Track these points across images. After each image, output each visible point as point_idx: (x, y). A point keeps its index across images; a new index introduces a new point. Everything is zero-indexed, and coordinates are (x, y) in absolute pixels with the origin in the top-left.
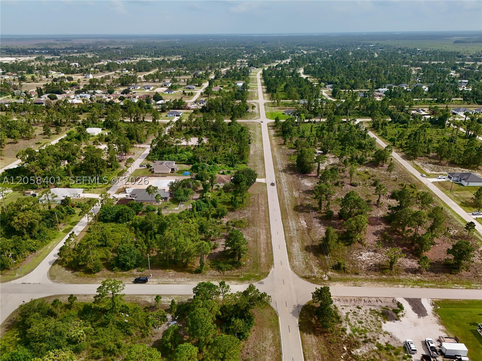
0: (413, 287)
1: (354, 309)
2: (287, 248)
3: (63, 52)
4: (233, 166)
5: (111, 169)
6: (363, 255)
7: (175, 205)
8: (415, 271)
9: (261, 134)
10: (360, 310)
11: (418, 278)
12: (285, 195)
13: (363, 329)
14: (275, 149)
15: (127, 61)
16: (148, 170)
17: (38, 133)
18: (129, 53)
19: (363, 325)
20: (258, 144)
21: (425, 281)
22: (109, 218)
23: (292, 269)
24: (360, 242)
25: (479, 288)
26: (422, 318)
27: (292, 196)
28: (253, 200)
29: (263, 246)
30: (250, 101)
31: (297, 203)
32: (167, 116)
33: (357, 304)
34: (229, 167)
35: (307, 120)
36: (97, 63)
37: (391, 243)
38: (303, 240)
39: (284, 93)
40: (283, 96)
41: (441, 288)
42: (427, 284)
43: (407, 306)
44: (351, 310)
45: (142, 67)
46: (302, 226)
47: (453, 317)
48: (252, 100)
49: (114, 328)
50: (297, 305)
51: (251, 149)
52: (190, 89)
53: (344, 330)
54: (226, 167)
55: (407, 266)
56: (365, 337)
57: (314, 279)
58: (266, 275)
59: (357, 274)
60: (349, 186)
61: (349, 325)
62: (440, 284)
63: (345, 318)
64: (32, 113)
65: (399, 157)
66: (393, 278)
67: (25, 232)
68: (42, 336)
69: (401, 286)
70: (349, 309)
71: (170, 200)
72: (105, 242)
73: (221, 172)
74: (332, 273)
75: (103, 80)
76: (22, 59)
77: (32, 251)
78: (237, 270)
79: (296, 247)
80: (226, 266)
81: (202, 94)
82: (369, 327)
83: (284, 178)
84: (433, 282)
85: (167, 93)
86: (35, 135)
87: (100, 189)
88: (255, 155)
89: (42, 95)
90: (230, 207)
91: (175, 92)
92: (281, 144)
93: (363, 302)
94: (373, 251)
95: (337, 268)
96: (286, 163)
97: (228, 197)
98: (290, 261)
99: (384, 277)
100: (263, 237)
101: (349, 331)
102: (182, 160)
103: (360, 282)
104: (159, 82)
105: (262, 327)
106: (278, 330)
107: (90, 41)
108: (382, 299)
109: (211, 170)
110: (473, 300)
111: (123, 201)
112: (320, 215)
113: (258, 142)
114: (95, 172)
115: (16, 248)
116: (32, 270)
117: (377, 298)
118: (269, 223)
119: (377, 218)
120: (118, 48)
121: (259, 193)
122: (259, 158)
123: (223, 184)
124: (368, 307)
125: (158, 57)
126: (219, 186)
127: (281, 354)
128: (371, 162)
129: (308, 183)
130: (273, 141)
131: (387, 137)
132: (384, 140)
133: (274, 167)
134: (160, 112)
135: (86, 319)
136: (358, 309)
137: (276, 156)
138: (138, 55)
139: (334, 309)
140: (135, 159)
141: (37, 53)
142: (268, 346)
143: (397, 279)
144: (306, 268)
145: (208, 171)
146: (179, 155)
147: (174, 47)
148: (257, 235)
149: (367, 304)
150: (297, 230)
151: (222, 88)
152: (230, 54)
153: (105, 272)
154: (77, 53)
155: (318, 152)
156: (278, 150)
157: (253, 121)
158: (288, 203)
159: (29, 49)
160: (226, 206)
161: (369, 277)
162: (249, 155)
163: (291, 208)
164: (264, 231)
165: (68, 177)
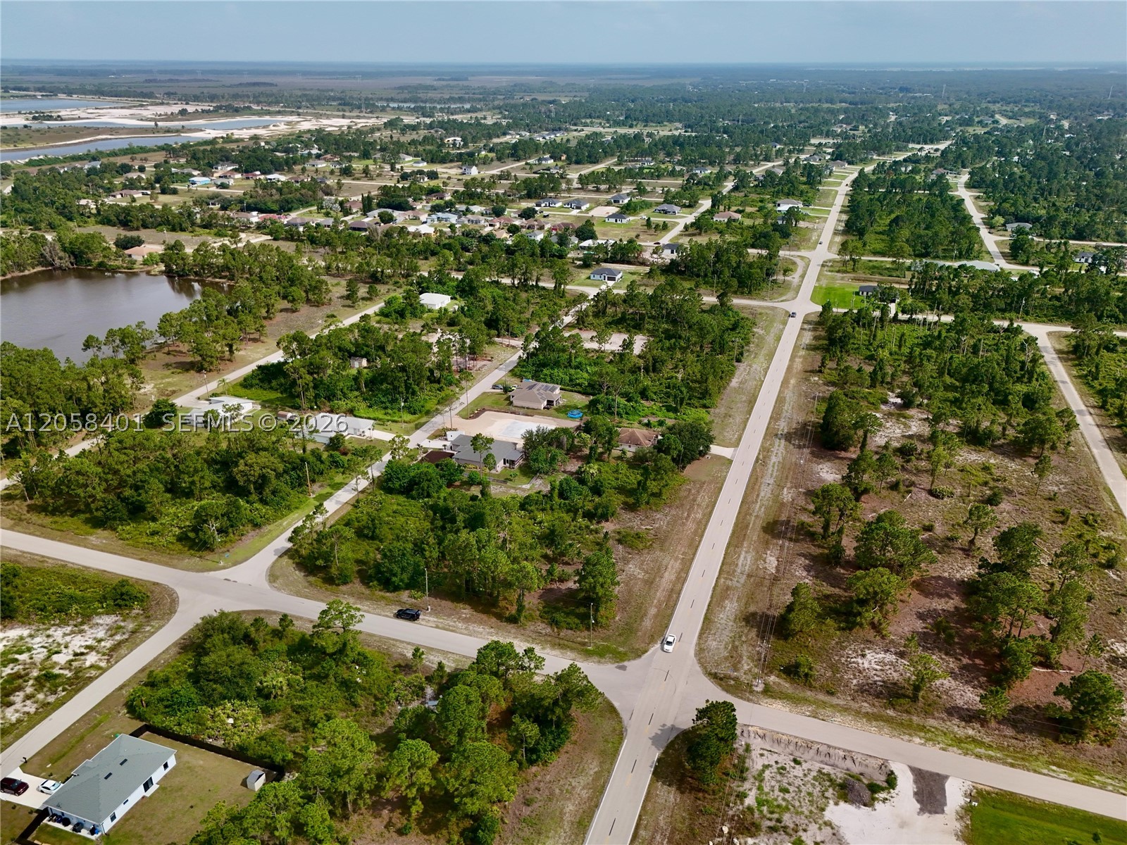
0: (944, 749)
1: (786, 760)
2: (708, 610)
3: (442, 110)
4: (675, 410)
5: (437, 386)
6: (869, 656)
7: (525, 479)
8: (969, 716)
9: (778, 339)
10: (797, 766)
11: (970, 732)
12: (762, 494)
13: (784, 804)
14: (793, 381)
15: (559, 137)
16: (505, 396)
17: (338, 295)
18: (574, 116)
19: (787, 796)
20: (757, 366)
21: (981, 744)
22: (397, 485)
23: (696, 655)
24: (875, 627)
25: (1110, 788)
26: (927, 815)
27: (776, 497)
28: (686, 494)
29: (660, 594)
30: (792, 253)
31: (779, 516)
32: (589, 278)
33: (797, 754)
34: (668, 411)
35: (906, 317)
36: (498, 137)
37: (950, 645)
38: (751, 598)
39: (884, 237)
40: (879, 246)
41: (1012, 765)
42: (982, 751)
43: (906, 783)
44: (777, 762)
45: (587, 152)
46: (766, 568)
47: (1002, 831)
48: (799, 249)
49: (334, 688)
50: (669, 724)
51: (737, 373)
52: (666, 212)
53: (742, 796)
54: (661, 410)
55: (960, 703)
56: (779, 821)
57: (732, 682)
58: (638, 654)
59: (831, 693)
60: (924, 495)
61: (758, 789)
62: (1015, 758)
63: (755, 773)
64: (339, 250)
65: (1101, 437)
66: (911, 720)
67: (252, 490)
68: (217, 672)
69: (917, 740)
70: (775, 757)
71: (520, 467)
72: (374, 532)
73: (646, 421)
74: (777, 680)
75: (494, 180)
76: (362, 123)
77: (256, 526)
78: (586, 633)
79: (731, 608)
80: (569, 620)
81: (686, 228)
82: (797, 804)
83: (780, 454)
84: (1000, 748)
85: (613, 220)
86: (330, 299)
87: (404, 425)
88: (739, 390)
89: (370, 210)
90: (631, 500)
91: (631, 218)
92: (811, 371)
93: (812, 752)
94: (896, 654)
95: (791, 671)
96: (801, 418)
97: (633, 478)
98: (700, 637)
99: (891, 712)
100: (669, 576)
101: (750, 801)
102: (577, 385)
103: (828, 711)
104: (608, 191)
105: (585, 749)
106: (612, 763)
108: (860, 756)
109: (627, 413)
110: (1075, 810)
111: (435, 457)
112: (816, 551)
113: (761, 358)
114: (402, 389)
115: (228, 517)
116: (246, 559)
117: (849, 751)
118: (696, 550)
119: (948, 582)
120: (551, 102)
121: (707, 479)
122: (744, 399)
123: (633, 449)
124: (817, 766)
125: (631, 126)
126: (624, 453)
127: (597, 806)
128: (1015, 442)
129: (829, 473)
130: (798, 360)
131: (1096, 384)
132: (1085, 389)
133: (769, 423)
134: (580, 267)
135: (299, 661)
136: (793, 764)
137: (787, 398)
138: (588, 121)
139: (741, 751)
140: (490, 371)
141: (393, 109)
142: (580, 785)
143: (918, 725)
144: (726, 658)
145: (619, 414)
146: (572, 371)
147: (675, 100)
148: (659, 569)
149: (818, 758)
150: (749, 576)
151: (738, 216)
152: (800, 122)
153: (357, 586)
154: (469, 111)
155: (892, 400)
156: (798, 384)
157: (775, 305)
158: (760, 512)
159: (381, 99)
160: (622, 498)
161: (855, 705)
162: (725, 388)
163: (760, 523)
164: (677, 565)
165: (357, 393)
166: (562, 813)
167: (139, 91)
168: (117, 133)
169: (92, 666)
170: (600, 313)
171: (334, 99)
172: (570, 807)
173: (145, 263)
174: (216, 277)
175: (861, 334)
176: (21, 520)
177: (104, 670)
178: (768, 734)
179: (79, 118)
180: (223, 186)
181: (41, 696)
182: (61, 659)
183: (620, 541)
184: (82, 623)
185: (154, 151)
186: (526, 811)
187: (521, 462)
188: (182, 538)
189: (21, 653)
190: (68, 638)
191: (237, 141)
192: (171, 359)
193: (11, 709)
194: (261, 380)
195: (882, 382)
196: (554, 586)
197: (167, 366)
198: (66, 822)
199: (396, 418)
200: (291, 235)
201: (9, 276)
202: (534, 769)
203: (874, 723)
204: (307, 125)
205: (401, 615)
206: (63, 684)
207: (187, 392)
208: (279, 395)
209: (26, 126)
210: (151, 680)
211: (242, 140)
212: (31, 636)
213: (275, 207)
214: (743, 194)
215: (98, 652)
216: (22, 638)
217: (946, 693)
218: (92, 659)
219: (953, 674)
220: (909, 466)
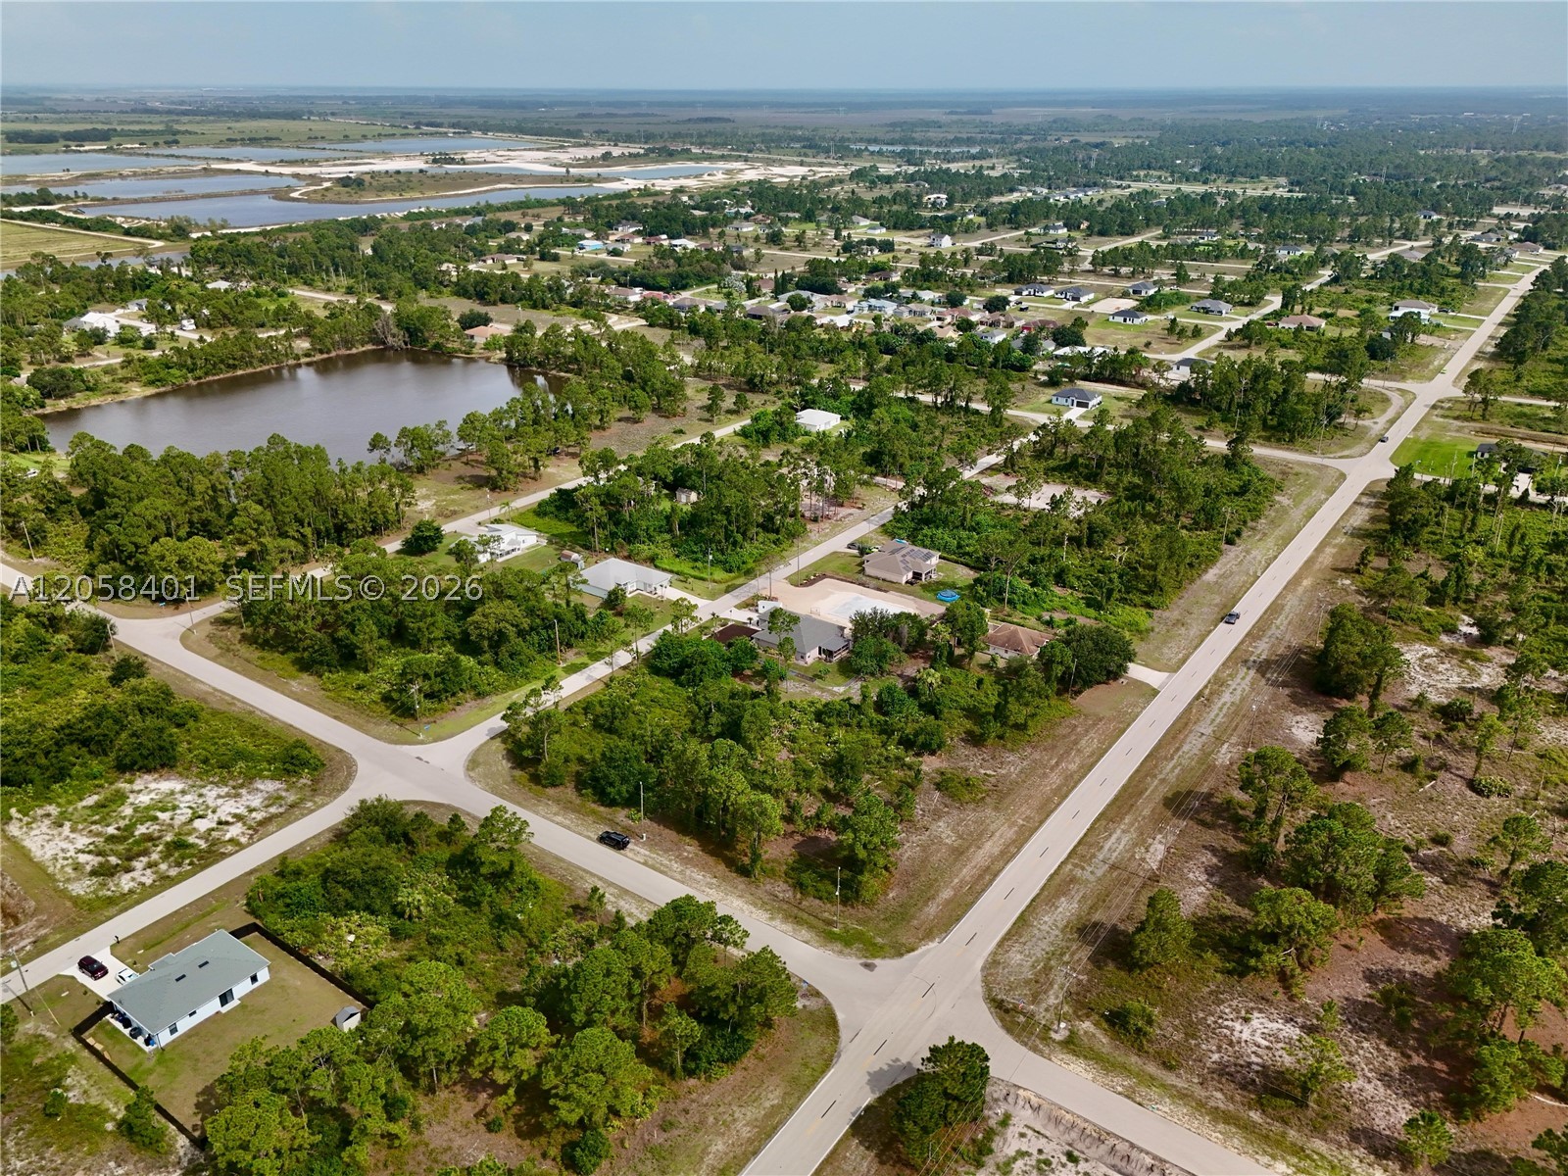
1: (1054, 1150)
2: (1028, 907)
3: (937, 156)
4: (1099, 607)
5: (773, 536)
6: (1255, 1023)
7: (840, 679)
8: (1386, 1149)
9: (1311, 515)
10: (1070, 1165)
12: (1186, 748)
14: (1306, 583)
15: (1091, 195)
16: (859, 560)
17: (696, 404)
20: (1258, 554)
22: (666, 665)
23: (982, 970)
24: (1284, 978)
27: (1206, 755)
28: (1065, 731)
29: (967, 872)
30: (1388, 384)
31: (1199, 785)
32: (1050, 401)
33: (1078, 1146)
34: (1088, 605)
36: (1002, 194)
37: (1402, 1030)
38: (1103, 900)
40: (1544, 382)
44: (1040, 1151)
45: (1119, 219)
46: (1143, 860)
48: (1403, 378)
49: (484, 920)
50: (904, 1060)
51: (1223, 560)
52: (1207, 311)
54: (1077, 604)
55: (1380, 1123)
57: (1022, 1019)
58: (900, 950)
59: (1168, 1067)
60: (1458, 786)
63: (1001, 1160)
64: (723, 343)
66: (1284, 1135)
67: (486, 648)
69: (1281, 1167)
70: (1042, 1143)
71: (839, 661)
72: (611, 723)
73: (1046, 617)
74: (1092, 1029)
75: (969, 255)
76: (823, 172)
77: (480, 695)
78: (839, 908)
79: (1067, 909)
80: (820, 885)
81: (1229, 336)
83: (1239, 692)
85: (1120, 319)
86: (684, 410)
87: (711, 585)
88: (1215, 586)
89: (784, 292)
90: (978, 730)
91: (1150, 317)
92: (1344, 571)
93: (1103, 1149)
94: (1302, 1027)
95: (1117, 1021)
96: (1297, 640)
98: (1000, 944)
99: (1255, 1116)
100: (991, 847)
102: (966, 553)
103: (1154, 1093)
104: (1132, 275)
105: (772, 1070)
106: (801, 1099)
107: (1040, 115)
108: (1175, 1172)
109: (1024, 603)
111: (733, 633)
112: (1235, 846)
113: (1270, 542)
115: (442, 678)
116: (452, 736)
117: (1162, 1161)
118: (1048, 816)
119: (1442, 931)
120: (1096, 146)
121: (1108, 714)
122: (1217, 601)
123: (1010, 656)
124: (1102, 1170)
125: (1205, 182)
126: (994, 657)
127: (755, 1153)
129: (1305, 730)
130: (1330, 550)
133: (1241, 642)
134: (1044, 385)
135: (457, 877)
136: (1064, 1159)
137: (1287, 609)
138: (1142, 173)
139: (992, 1123)
140: (856, 522)
141: (872, 153)
143: (1294, 1144)
144: (1027, 982)
145: (1010, 602)
146: (964, 534)
147: (1292, 143)
148: (981, 835)
149: (1110, 1160)
150: (1113, 867)
151: (1323, 323)
152: (1487, 181)
153: (569, 792)
154: (974, 157)
155: (1465, 629)
156: (1315, 588)
157: (1326, 462)
158: (1171, 772)
159: (861, 140)
160: (968, 724)
161: (1200, 1093)
162: (1192, 581)
163: (1164, 791)
164: (1010, 834)
165: (667, 536)
166: (705, 1152)
167: (565, 128)
168: (521, 182)
169: (231, 840)
170: (1041, 452)
171: (798, 139)
172: (719, 1146)
173: (487, 347)
174: (561, 370)
175: (1451, 518)
176: (228, 650)
177: (241, 847)
178: (1045, 1106)
179: (485, 162)
180: (615, 253)
181: (163, 867)
182: (201, 825)
183: (938, 786)
184: (242, 786)
185: (553, 205)
186: (658, 1138)
187: (844, 654)
188: (386, 698)
189: (163, 810)
190: (220, 801)
191: (656, 194)
192: (469, 471)
193: (128, 876)
194: (558, 508)
195: (1456, 600)
196: (823, 834)
197: (460, 478)
198: (127, 1023)
199: (704, 575)
200: (670, 321)
201: (333, 354)
202: (692, 1082)
203: (1221, 1126)
204: (751, 175)
205: (607, 840)
206: (194, 856)
207: (470, 514)
208: (575, 529)
209: (421, 171)
210: (284, 868)
211: (662, 193)
212: (183, 792)
213: (665, 283)
214: (1342, 289)
215: (244, 824)
216: (172, 793)
217: (1363, 1103)
218: (235, 831)
219: (1385, 1077)
220: (1451, 738)
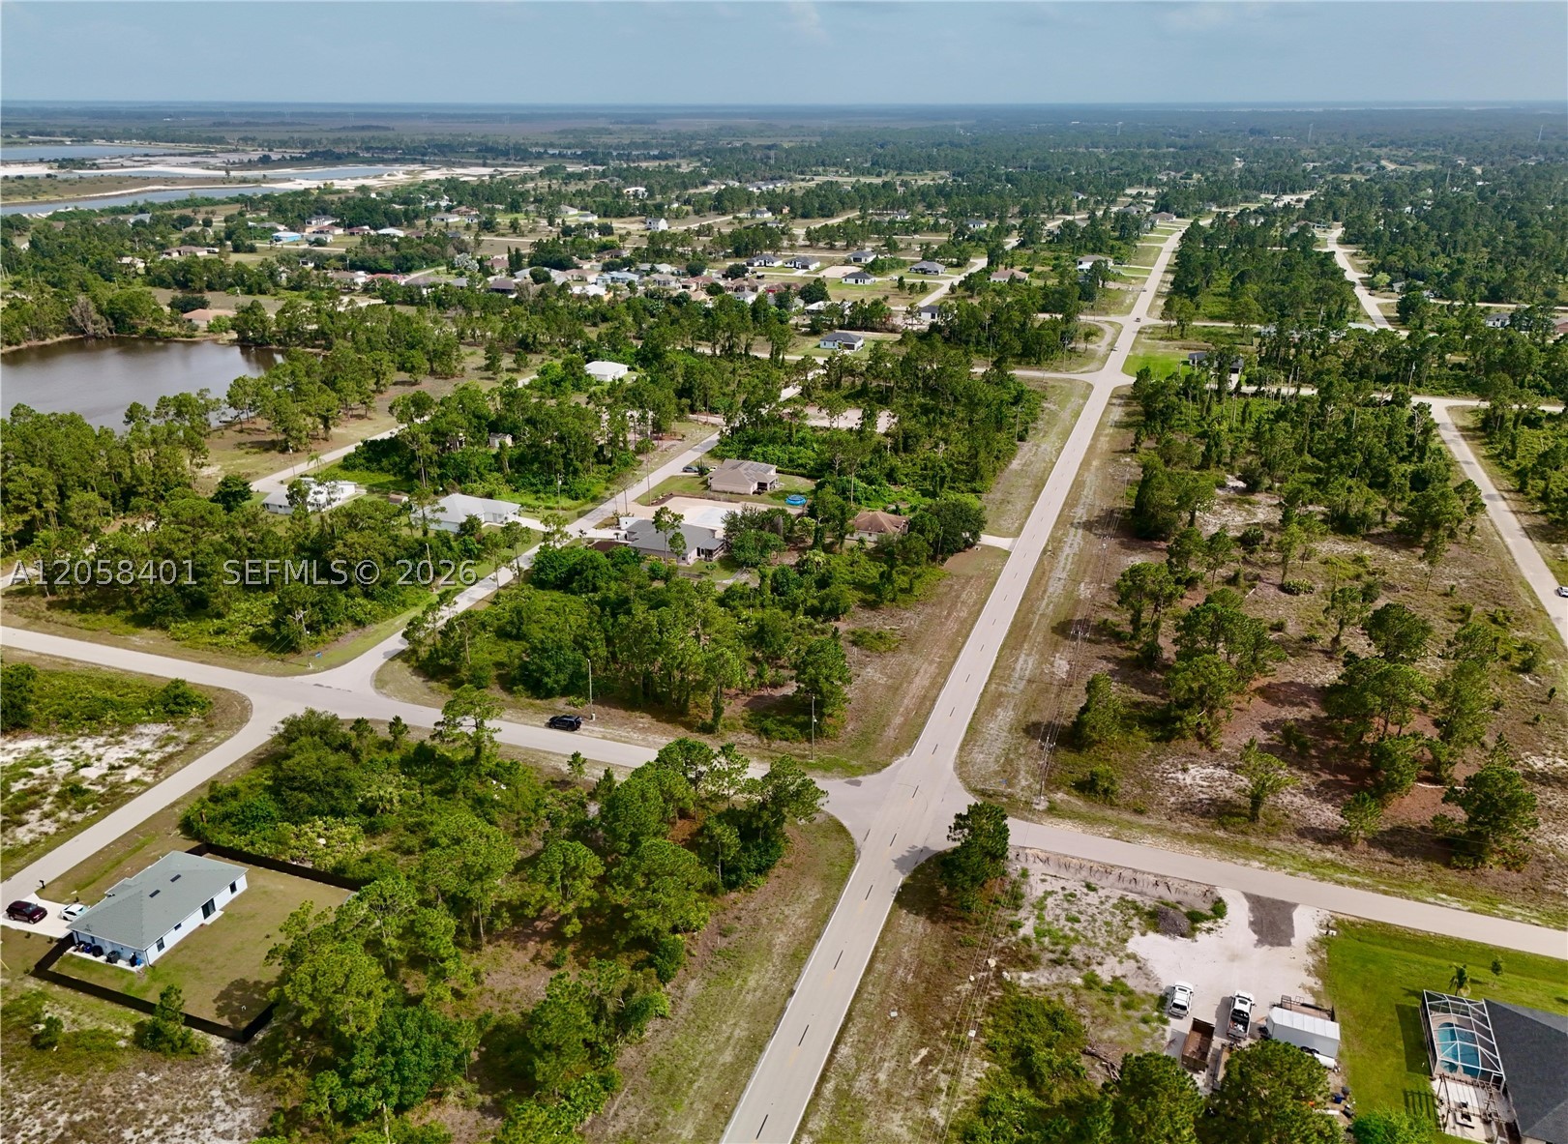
0: (1291, 874)
1: (1075, 886)
2: (972, 719)
3: (619, 157)
4: (933, 494)
5: (607, 467)
6: (1192, 771)
7: (726, 573)
8: (1326, 837)
9: (1077, 415)
10: (1091, 893)
11: (1329, 855)
12: (1051, 590)
13: (1072, 934)
14: (1095, 463)
15: (780, 187)
16: (701, 479)
17: (474, 366)
18: (802, 161)
19: (1076, 926)
20: (1047, 445)
21: (1344, 869)
22: (551, 577)
23: (955, 769)
24: (1203, 739)
25: (1518, 918)
26: (1267, 947)
27: (1070, 594)
28: (946, 589)
29: (908, 702)
30: (1097, 318)
31: (1074, 614)
32: (818, 346)
33: (1092, 880)
34: (924, 496)
35: (1253, 389)
37: (1305, 758)
38: (1032, 706)
39: (1226, 299)
40: (1217, 310)
41: (1385, 893)
42: (1345, 876)
43: (1239, 913)
44: (1063, 888)
45: (816, 204)
46: (1053, 673)
47: (1370, 966)
48: (1107, 313)
49: (462, 804)
50: (920, 846)
51: (1020, 453)
52: (925, 272)
53: (1014, 926)
54: (914, 494)
55: (1315, 822)
56: (1065, 953)
57: (1005, 800)
58: (877, 767)
59: (1140, 812)
60: (1272, 590)
61: (1038, 918)
62: (1388, 885)
63: (1034, 901)
64: (476, 314)
65: (1518, 526)
66: (1248, 842)
69: (1256, 864)
70: (1062, 883)
71: (720, 560)
72: (519, 629)
73: (893, 507)
74: (1066, 797)
75: (690, 236)
76: (509, 171)
77: (359, 624)
78: (807, 745)
79: (1005, 716)
80: (784, 729)
81: (953, 289)
82: (1090, 934)
83: (1076, 545)
84: (1370, 873)
85: (853, 281)
86: (463, 369)
87: (561, 512)
88: (1022, 472)
89: (520, 268)
90: (871, 597)
91: (877, 279)
92: (1121, 452)
94: (1229, 768)
95: (1087, 787)
96: (1106, 504)
97: (873, 571)
98: (962, 748)
99: (1221, 833)
100: (920, 683)
101: (1028, 930)
102: (799, 466)
103: (1136, 832)
104: (847, 248)
105: (802, 873)
106: (840, 890)
107: (705, 125)
108: (1176, 882)
109: (867, 499)
110: (1469, 942)
111: (603, 547)
112: (1123, 653)
113: (1053, 437)
114: (560, 466)
115: (322, 609)
116: (345, 662)
117: (1162, 876)
118: (959, 652)
119: (1304, 688)
120: (769, 148)
121: (975, 573)
122: (1029, 482)
123: (874, 538)
124: (1119, 893)
125: (879, 175)
126: (861, 541)
127: (818, 937)
128: (1399, 530)
130: (1104, 439)
131: (1512, 463)
132: (1498, 470)
133: (1062, 510)
134: (806, 334)
135: (414, 774)
136: (1085, 890)
137: (1088, 483)
138: (821, 169)
139: (1014, 876)
140: (681, 452)
141: (553, 155)
142: (796, 916)
143: (1258, 848)
144: (997, 773)
145: (856, 499)
146: (793, 449)
147: (940, 145)
148: (907, 673)
149: (1121, 885)
150: (1030, 681)
151: (1026, 276)
152: (1112, 169)
153: (495, 692)
154: (655, 158)
155: (1231, 484)
156: (1104, 465)
157: (1072, 376)
158: (1047, 610)
159: (537, 145)
160: (860, 594)
161: (1169, 825)
162: (1002, 471)
163: (1046, 623)
164: (933, 669)
165: (496, 474)
166: (770, 945)
167: (204, 135)
168: (174, 183)
169: (134, 781)
170: (832, 385)
171: (471, 145)
172: (781, 938)
173: (211, 329)
174: (306, 346)
175: (1190, 410)
176: (38, 618)
177: (149, 786)
178: (1052, 857)
179: (122, 166)
180: (319, 243)
181: (63, 815)
182: (91, 773)
183: (854, 643)
184: (121, 733)
185: (225, 203)
186: (722, 943)
187: (721, 553)
188: (259, 638)
189: (37, 766)
190: (101, 750)
191: (338, 192)
192: (245, 438)
193: (24, 829)
194: (368, 460)
195: (1219, 462)
196: (765, 692)
197: (240, 446)
198: (97, 951)
199: (550, 504)
200: (411, 297)
201: (24, 346)
202: (733, 895)
203: (1197, 845)
204: (432, 175)
205: (558, 723)
206: (92, 801)
207: (266, 475)
208: (392, 478)
209: (49, 176)
210: (215, 792)
211: (346, 191)
212: (51, 747)
213: (389, 266)
214: (1031, 251)
215: (141, 765)
216: (38, 750)
217: (1297, 811)
218: (133, 772)
219: (1308, 792)
220: (1254, 558)
